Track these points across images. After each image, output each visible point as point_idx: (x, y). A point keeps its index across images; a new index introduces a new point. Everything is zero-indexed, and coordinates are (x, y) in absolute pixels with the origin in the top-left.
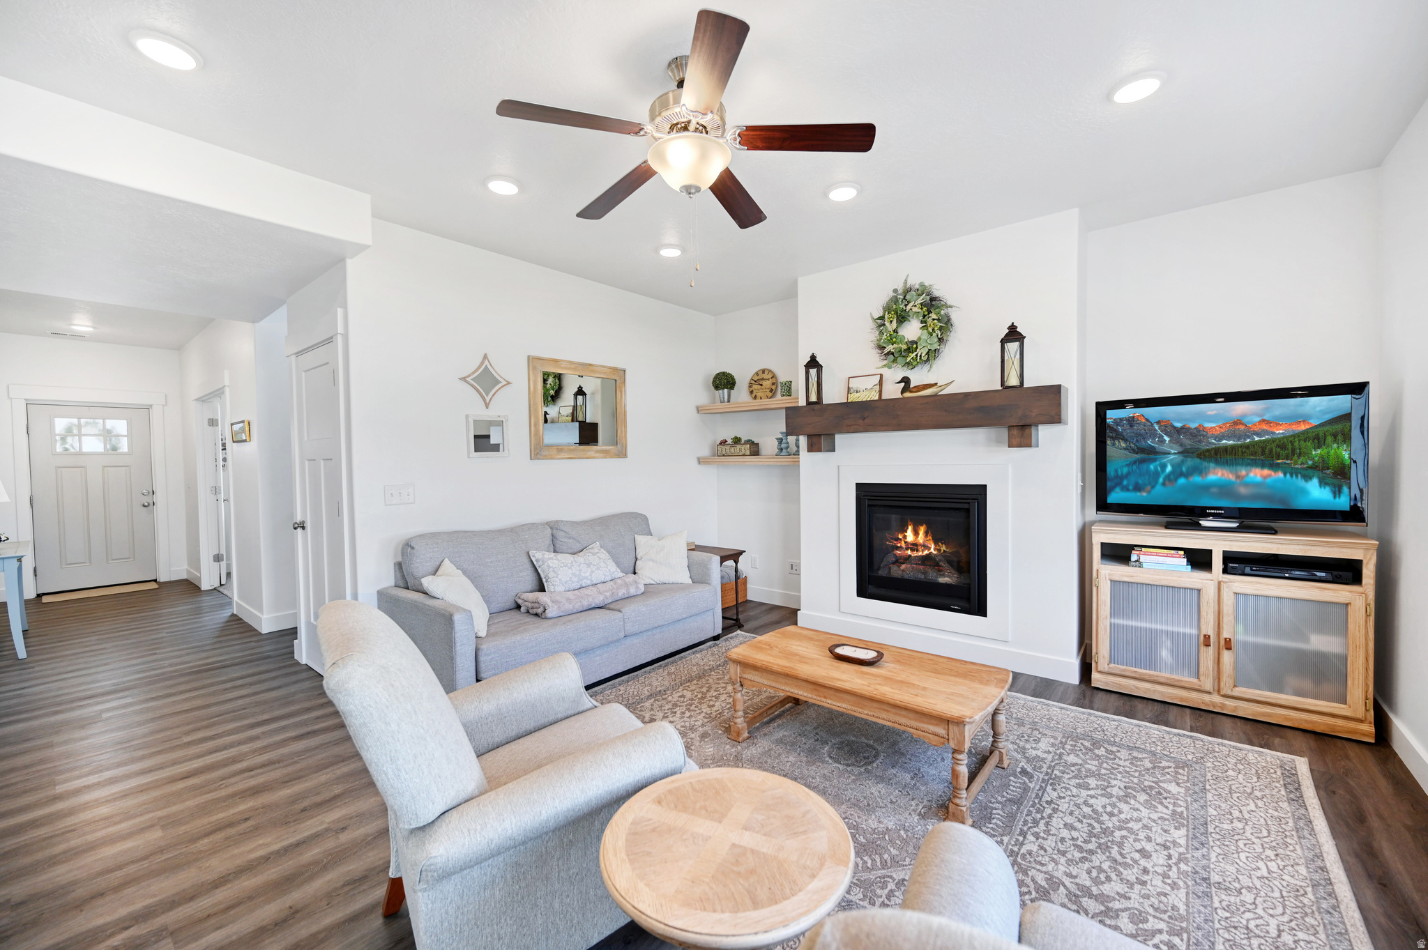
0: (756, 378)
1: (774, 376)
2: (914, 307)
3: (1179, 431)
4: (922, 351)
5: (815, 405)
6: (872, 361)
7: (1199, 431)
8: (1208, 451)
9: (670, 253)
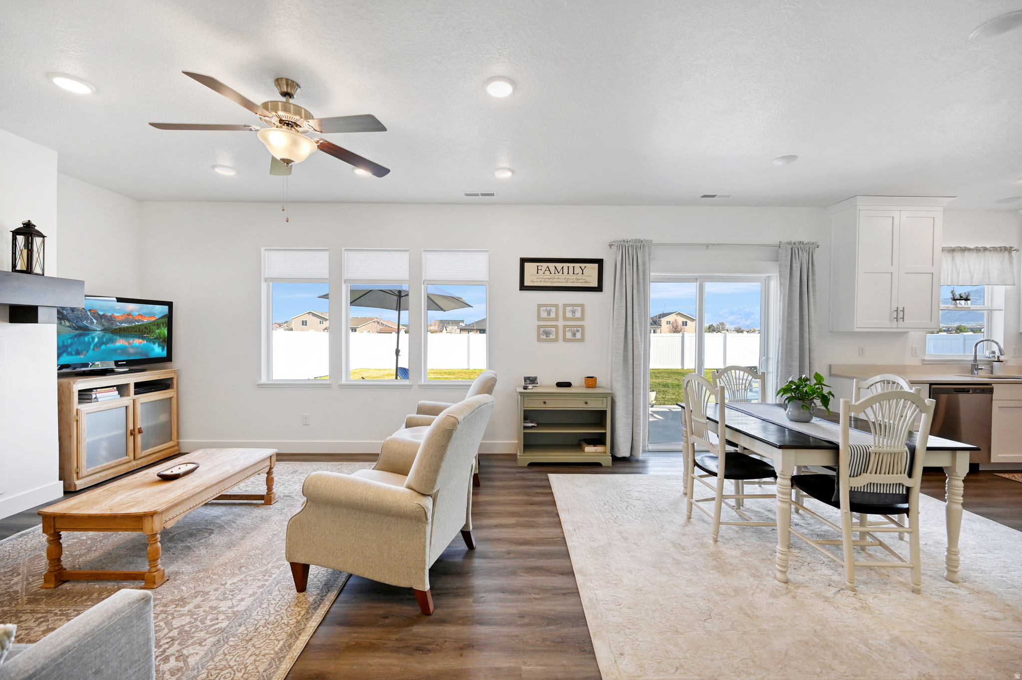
3: (102, 317)
7: (112, 318)
8: (116, 329)
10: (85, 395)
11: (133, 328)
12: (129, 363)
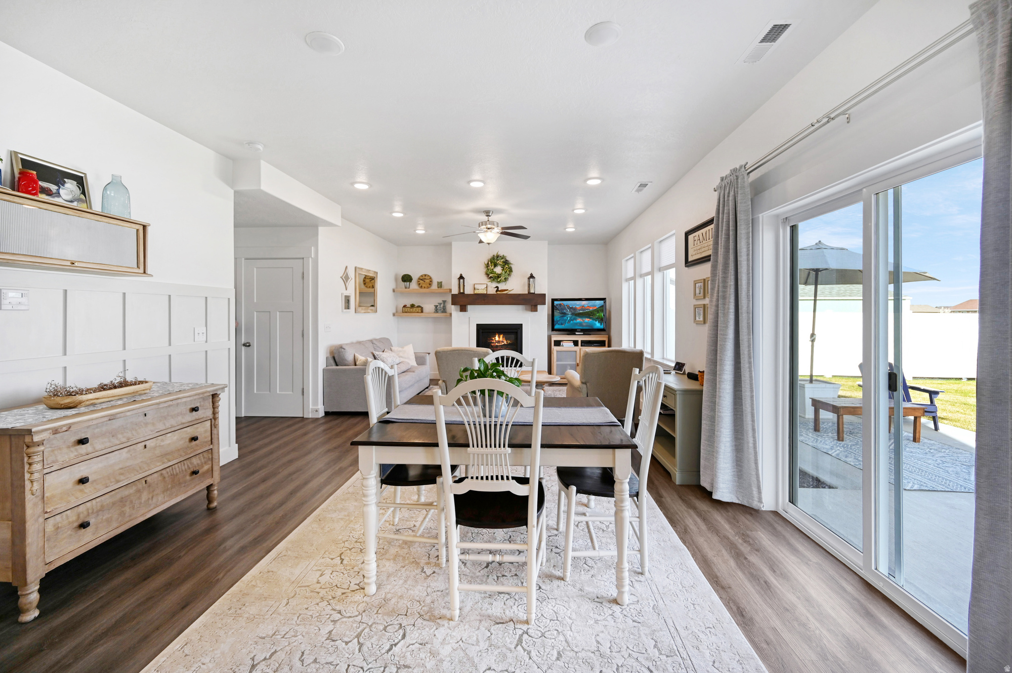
0: (421, 278)
1: (431, 278)
2: (500, 262)
3: (572, 308)
4: (502, 278)
5: (462, 294)
6: (485, 280)
7: (575, 308)
8: (577, 314)
9: (420, 231)
10: (558, 343)
11: (585, 313)
12: (582, 330)
